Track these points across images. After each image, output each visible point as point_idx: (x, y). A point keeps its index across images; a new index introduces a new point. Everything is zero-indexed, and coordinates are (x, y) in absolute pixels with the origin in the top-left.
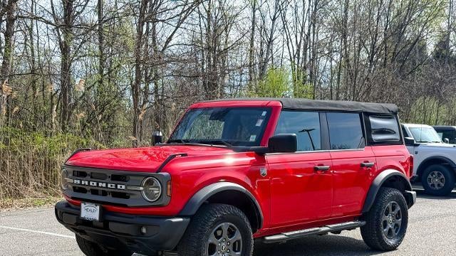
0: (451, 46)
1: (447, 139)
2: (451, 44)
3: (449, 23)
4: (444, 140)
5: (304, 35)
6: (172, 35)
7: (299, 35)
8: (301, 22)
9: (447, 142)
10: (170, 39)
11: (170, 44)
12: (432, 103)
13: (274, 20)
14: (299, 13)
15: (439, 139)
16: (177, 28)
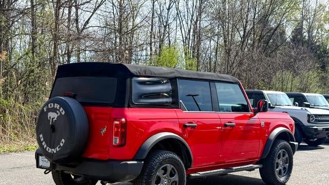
0: (305, 32)
1: (297, 103)
2: (304, 31)
3: (302, 14)
4: (294, 104)
5: (193, 22)
6: (89, 19)
7: (189, 22)
8: (191, 12)
9: (297, 106)
10: (87, 22)
11: (87, 26)
12: (288, 75)
13: (169, 9)
14: (189, 5)
15: (291, 103)
16: (93, 13)
